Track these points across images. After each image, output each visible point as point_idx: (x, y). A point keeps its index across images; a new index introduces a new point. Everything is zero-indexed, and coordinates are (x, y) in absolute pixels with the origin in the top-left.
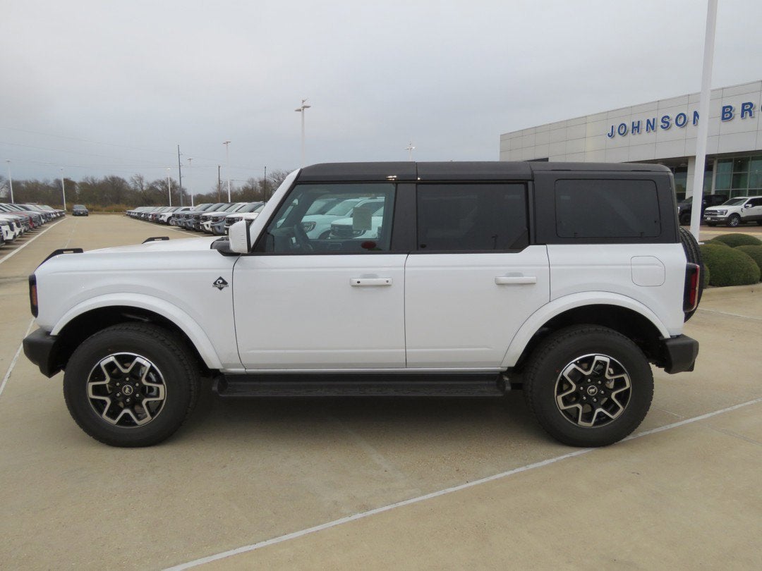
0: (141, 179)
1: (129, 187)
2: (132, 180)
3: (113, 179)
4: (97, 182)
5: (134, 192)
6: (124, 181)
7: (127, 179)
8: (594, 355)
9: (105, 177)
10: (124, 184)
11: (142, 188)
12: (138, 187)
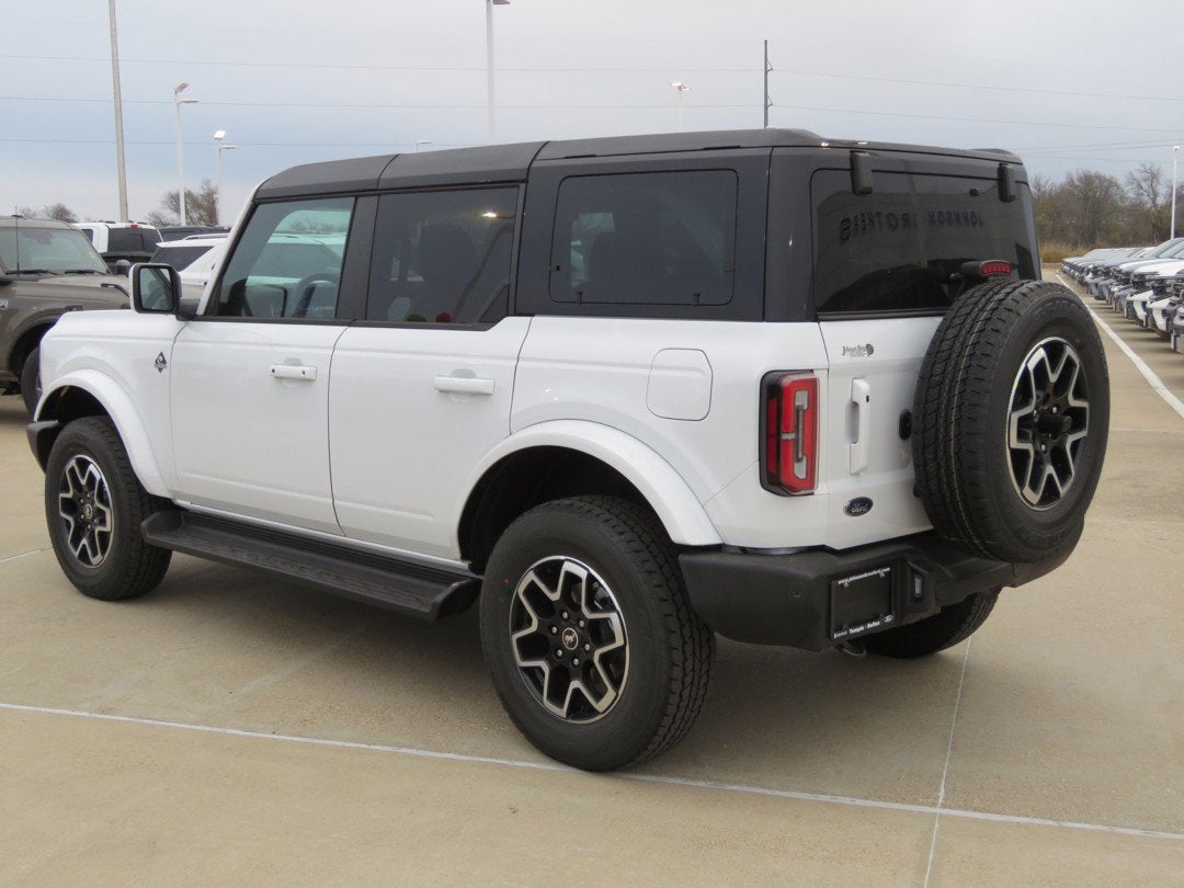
0: (1153, 177)
1: (1123, 198)
2: (1132, 180)
3: (1088, 180)
4: (1048, 188)
5: (1136, 211)
6: (1111, 183)
7: (1121, 180)
8: (562, 558)
9: (1069, 175)
10: (1113, 190)
11: (1154, 200)
12: (1146, 198)
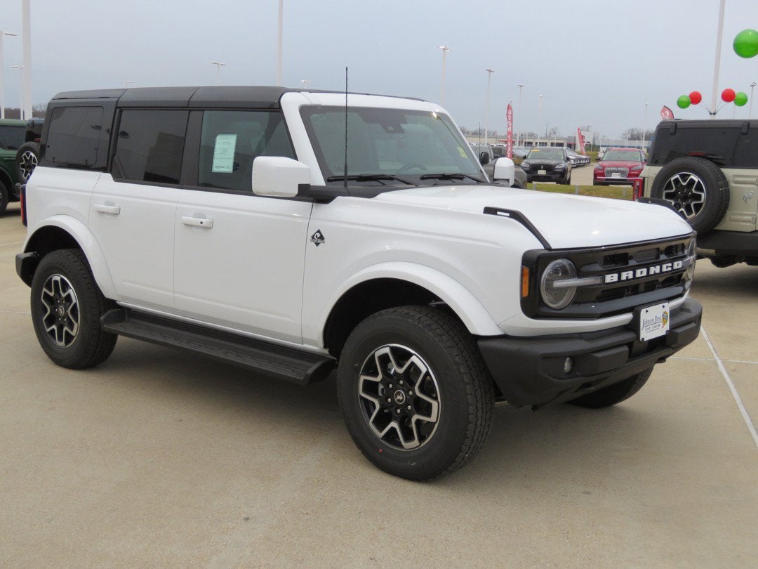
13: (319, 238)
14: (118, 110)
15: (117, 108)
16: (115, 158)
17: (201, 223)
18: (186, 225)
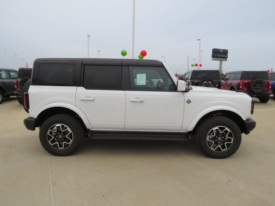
13: (189, 102)
14: (83, 66)
15: (82, 65)
16: (84, 81)
17: (141, 101)
18: (131, 102)
